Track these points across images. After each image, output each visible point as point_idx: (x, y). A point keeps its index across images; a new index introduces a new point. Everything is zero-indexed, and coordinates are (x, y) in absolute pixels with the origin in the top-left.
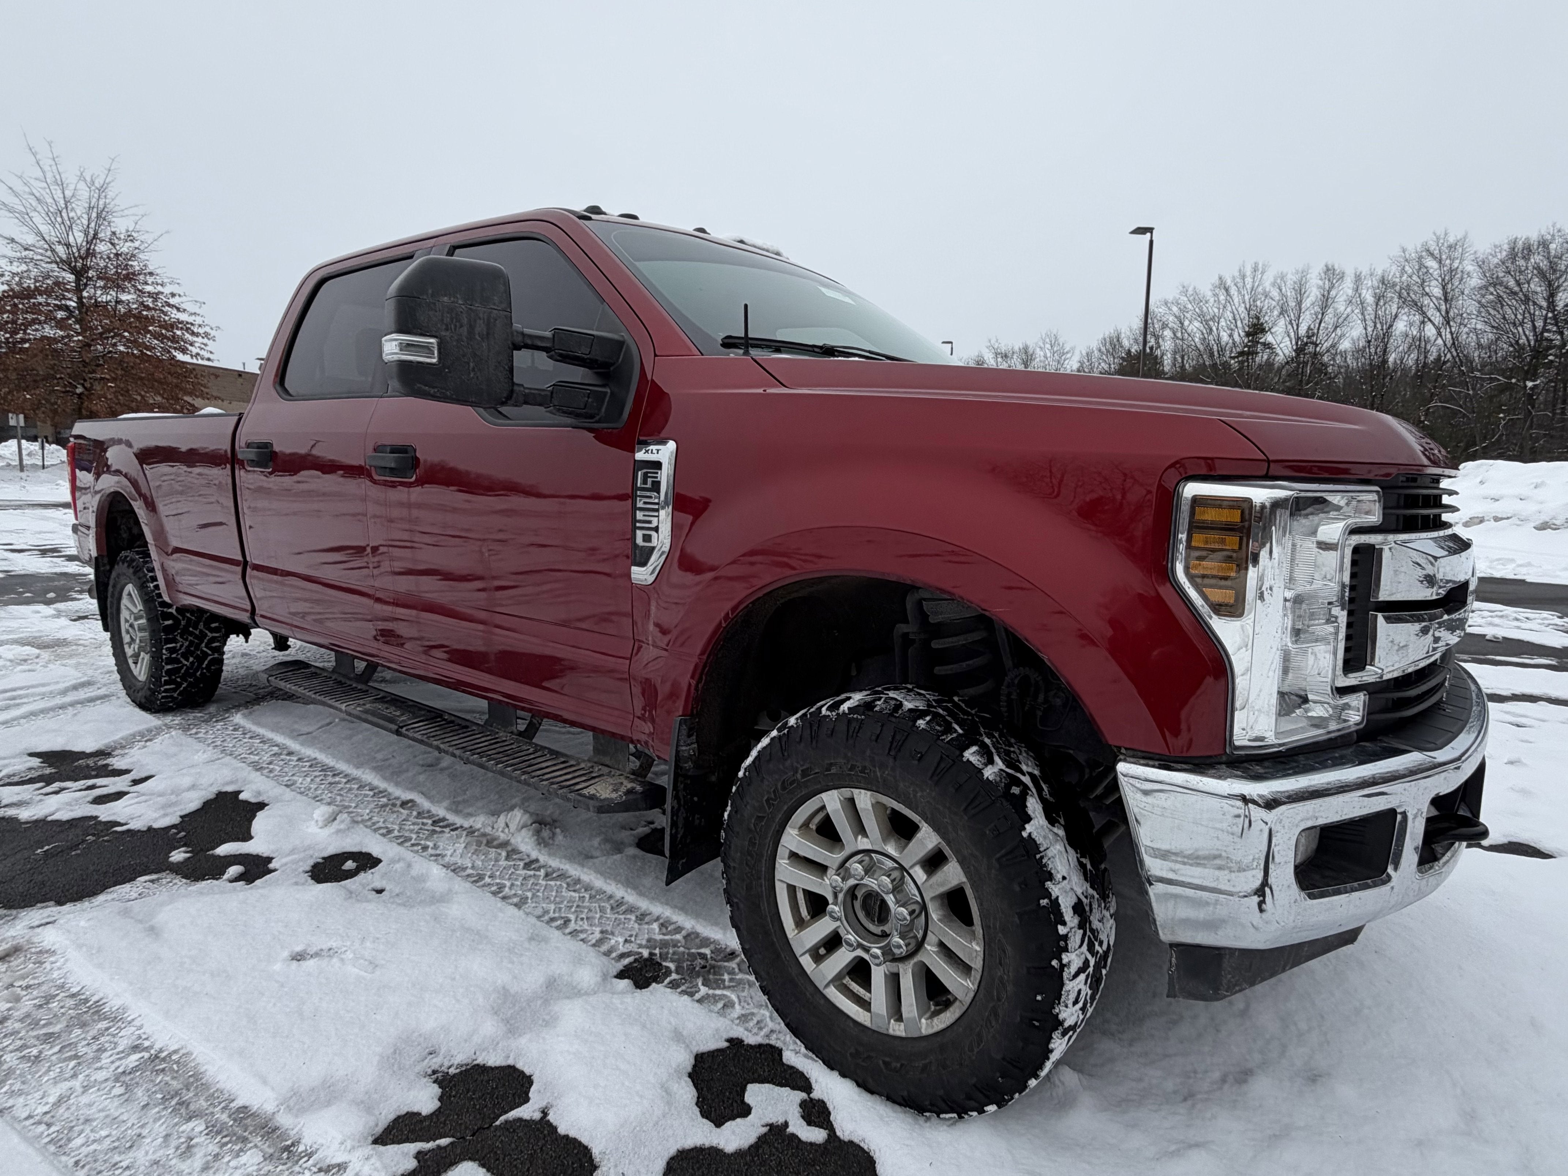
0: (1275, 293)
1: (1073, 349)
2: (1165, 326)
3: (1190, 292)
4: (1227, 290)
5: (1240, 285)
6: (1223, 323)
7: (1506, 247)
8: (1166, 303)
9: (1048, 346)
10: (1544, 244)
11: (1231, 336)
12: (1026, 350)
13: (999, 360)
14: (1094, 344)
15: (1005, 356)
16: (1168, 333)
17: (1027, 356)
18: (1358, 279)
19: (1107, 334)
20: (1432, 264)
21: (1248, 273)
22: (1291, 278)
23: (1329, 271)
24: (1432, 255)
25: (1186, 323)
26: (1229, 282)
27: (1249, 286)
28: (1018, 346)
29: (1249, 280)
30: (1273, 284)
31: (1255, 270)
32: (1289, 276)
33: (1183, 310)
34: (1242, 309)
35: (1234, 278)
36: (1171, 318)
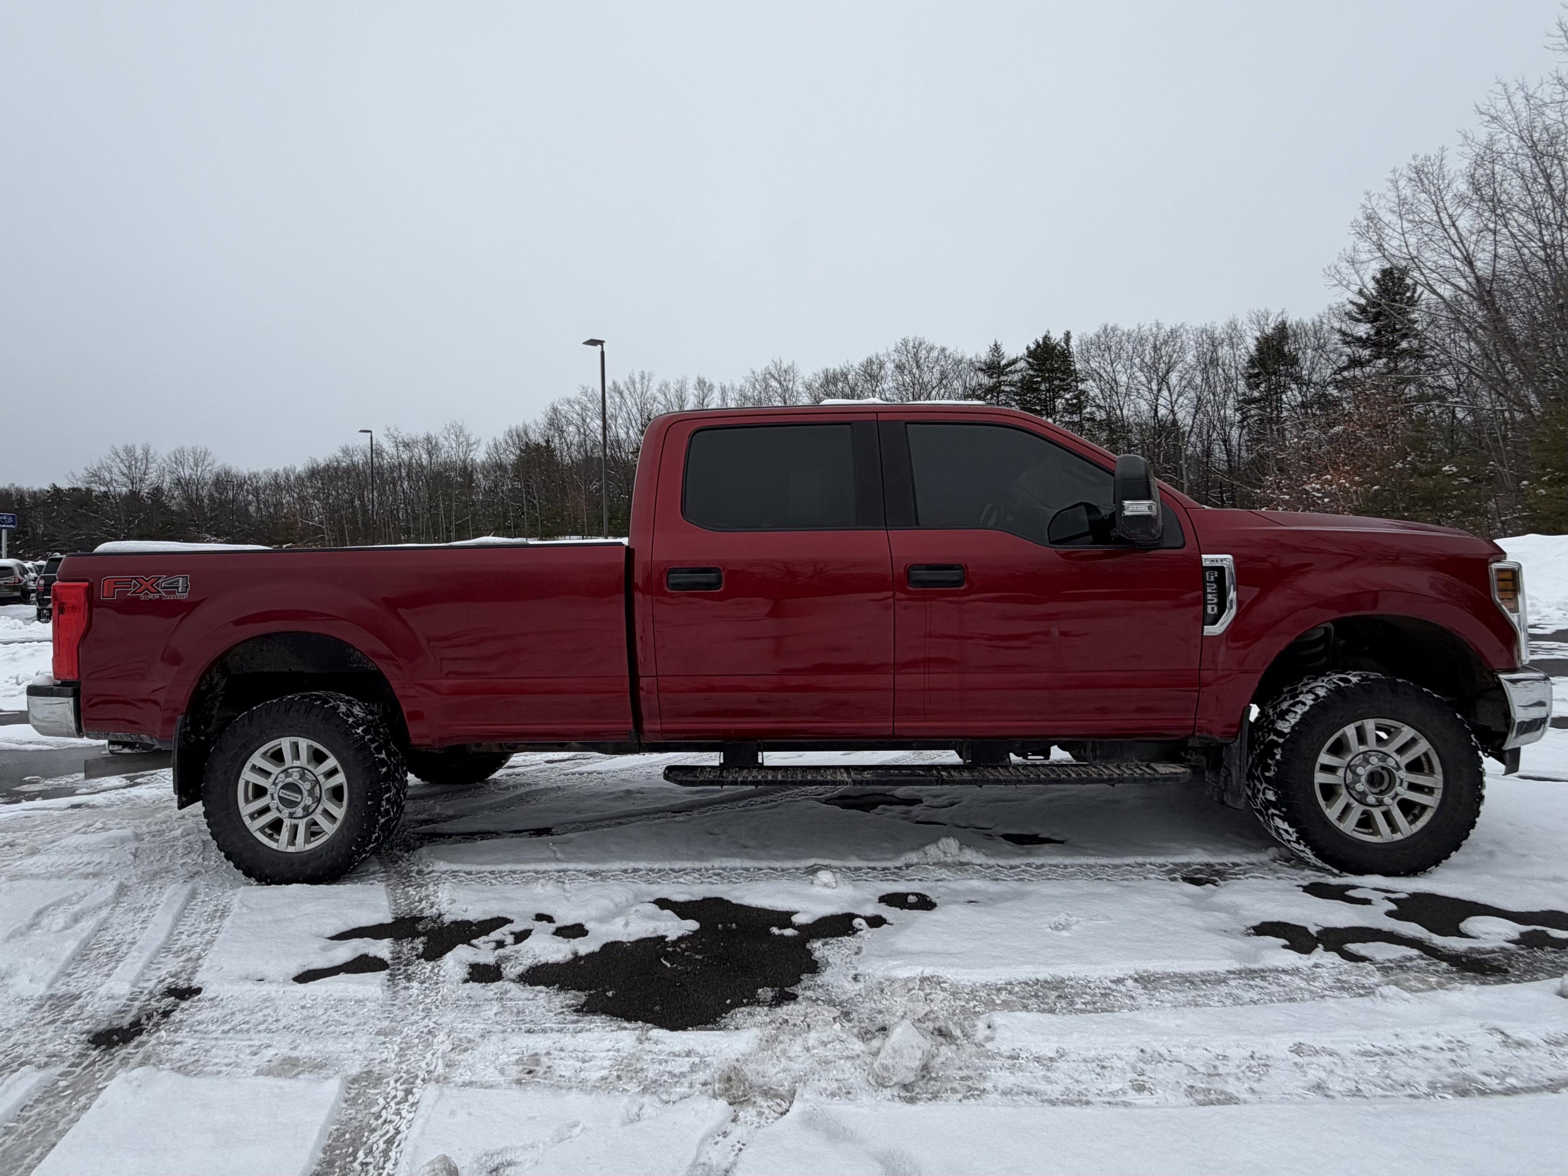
0: (661, 398)
1: (478, 442)
2: (569, 423)
3: (590, 390)
4: (621, 394)
5: (632, 390)
6: (620, 421)
7: (822, 375)
8: (569, 402)
9: (453, 436)
10: (845, 376)
11: (627, 433)
12: (428, 440)
13: (401, 448)
14: (500, 437)
15: (406, 445)
16: (572, 429)
17: (431, 445)
18: (723, 391)
19: (514, 426)
20: (774, 384)
21: (637, 379)
22: (673, 387)
23: (701, 383)
24: (773, 376)
25: (588, 420)
26: (622, 387)
27: (639, 391)
28: (422, 435)
29: (638, 386)
30: (660, 390)
31: (643, 378)
32: (672, 385)
33: (584, 409)
34: (635, 410)
35: (626, 383)
36: (575, 416)
